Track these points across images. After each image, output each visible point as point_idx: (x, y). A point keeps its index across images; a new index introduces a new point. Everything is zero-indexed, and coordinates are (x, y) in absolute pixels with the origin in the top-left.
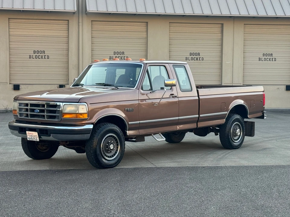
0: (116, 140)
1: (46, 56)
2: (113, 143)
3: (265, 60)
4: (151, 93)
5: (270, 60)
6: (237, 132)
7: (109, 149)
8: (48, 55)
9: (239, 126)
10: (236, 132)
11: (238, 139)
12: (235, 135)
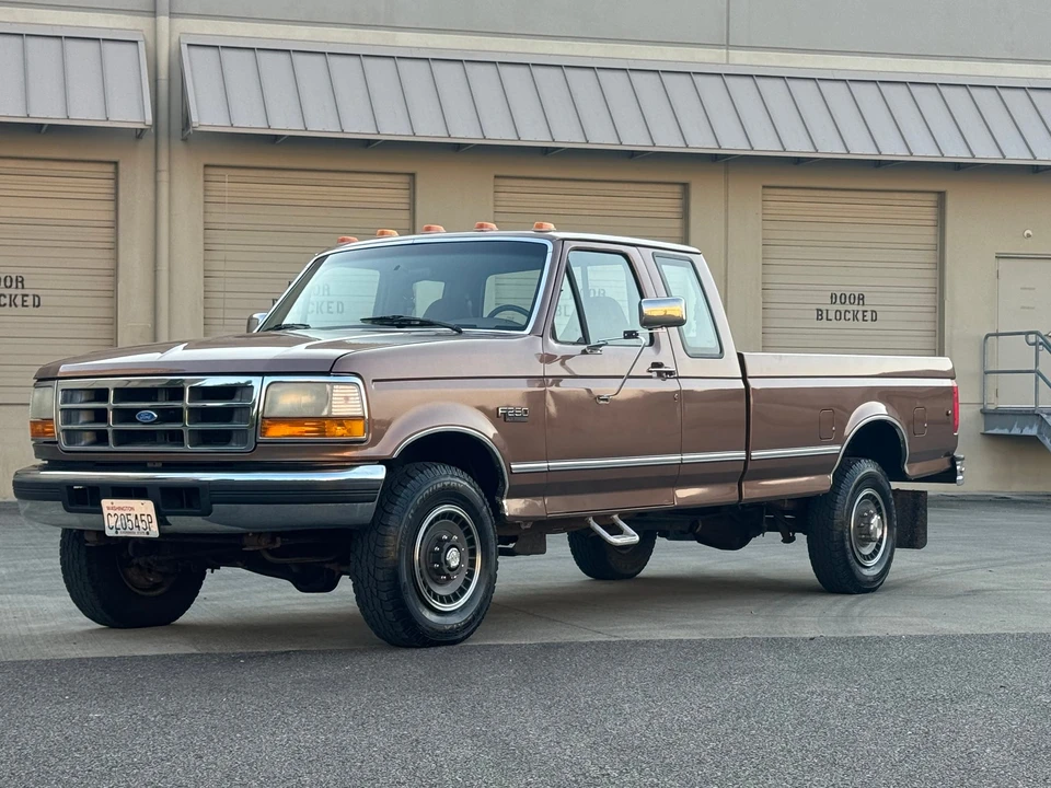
0: (468, 532)
1: (27, 295)
2: (459, 544)
3: (840, 315)
4: (584, 352)
5: (855, 317)
6: (872, 527)
7: (445, 568)
8: (36, 292)
9: (877, 503)
10: (869, 524)
11: (875, 553)
12: (866, 536)
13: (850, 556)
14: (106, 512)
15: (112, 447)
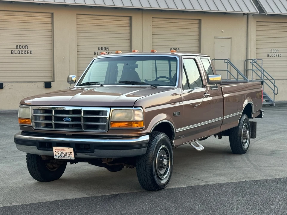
0: (167, 153)
2: (166, 157)
9: (247, 127)
10: (246, 134)
11: (246, 141)
12: (245, 137)
13: (242, 143)
14: (54, 151)
15: (54, 129)
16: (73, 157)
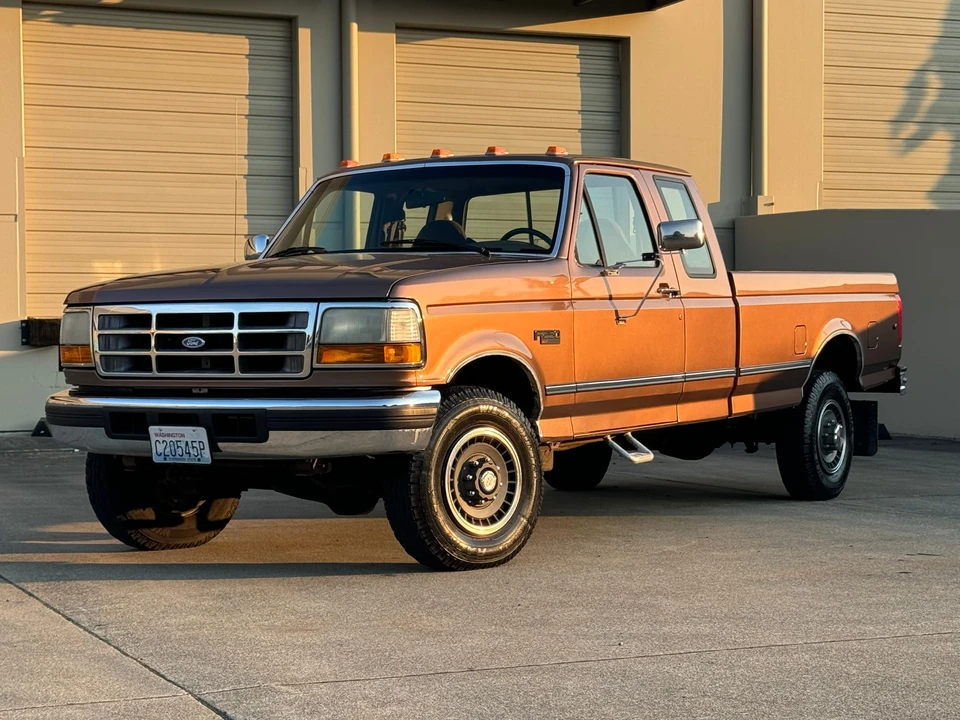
4: (604, 274)
6: (836, 437)
9: (837, 413)
10: (833, 434)
11: (837, 460)
12: (831, 445)
13: (818, 467)
14: (153, 438)
15: (155, 373)
16: (206, 457)
